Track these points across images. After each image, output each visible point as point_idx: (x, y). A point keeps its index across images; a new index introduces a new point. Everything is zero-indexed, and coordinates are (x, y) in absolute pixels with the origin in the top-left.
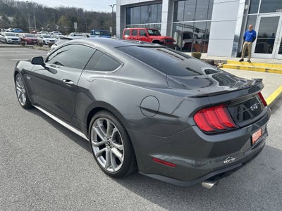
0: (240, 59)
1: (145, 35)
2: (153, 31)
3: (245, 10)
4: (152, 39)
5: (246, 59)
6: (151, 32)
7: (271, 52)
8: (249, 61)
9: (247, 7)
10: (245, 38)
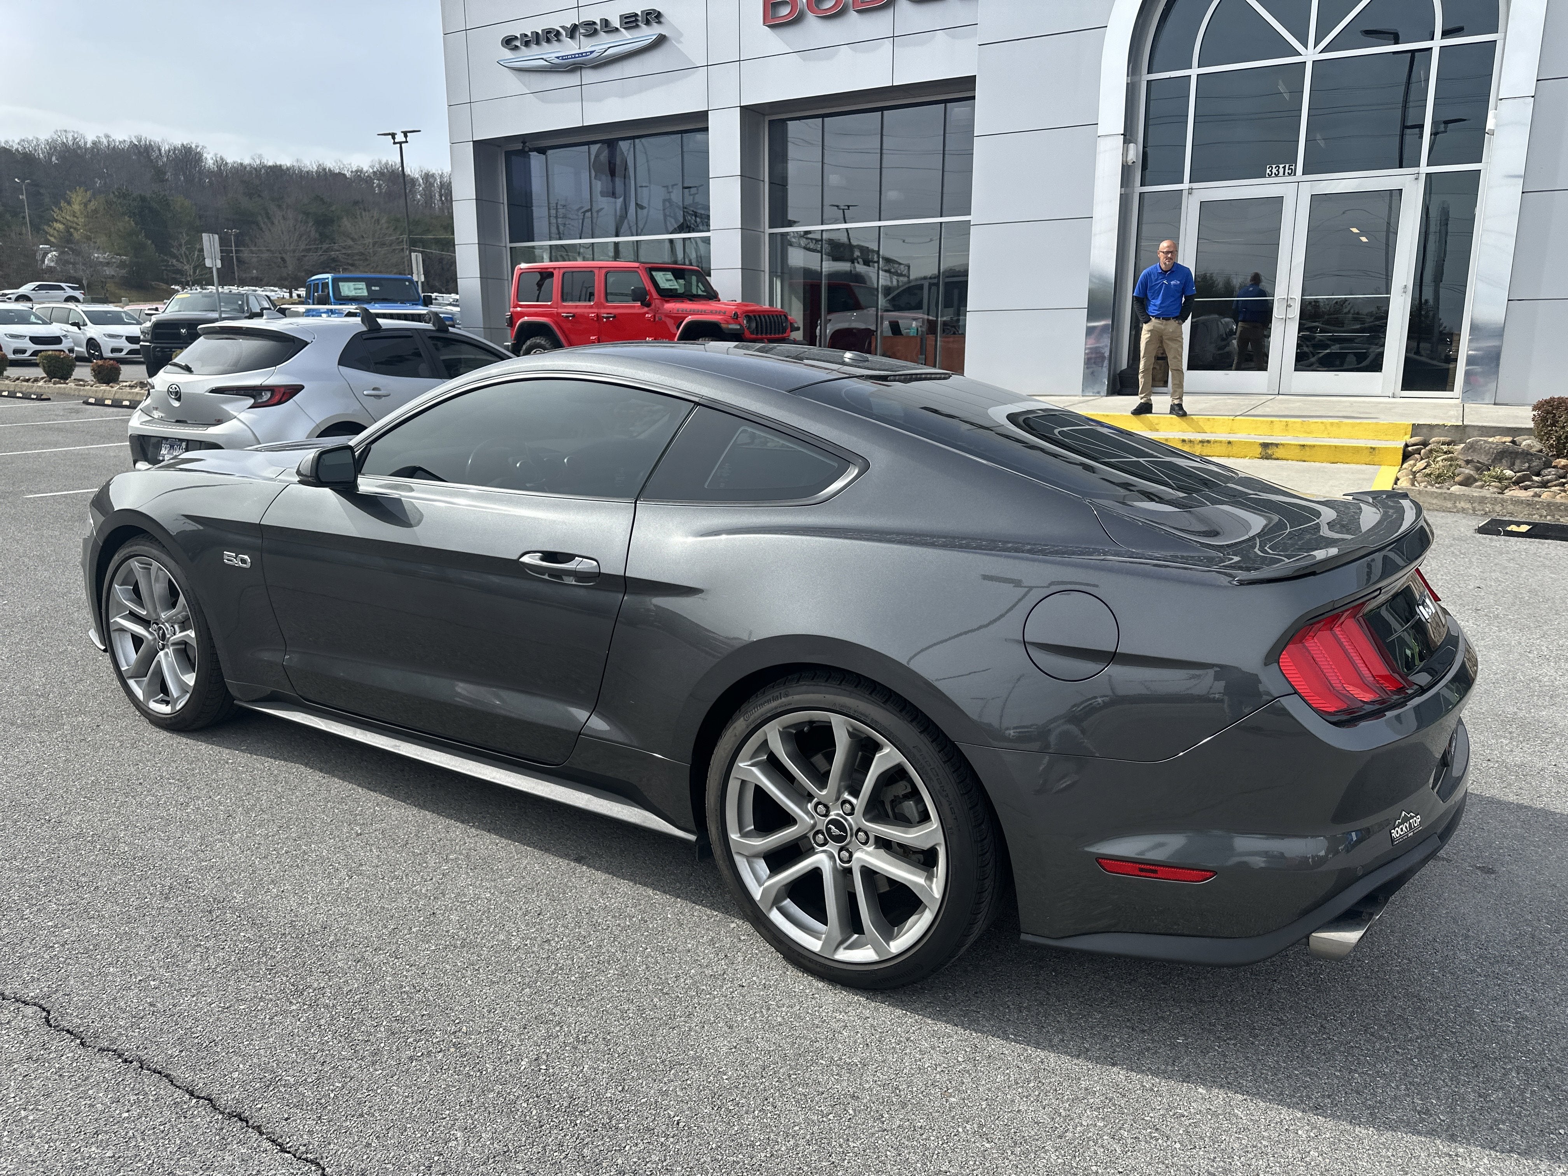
0: (1135, 401)
1: (640, 296)
2: (678, 274)
3: (1126, 170)
4: (678, 320)
5: (1161, 402)
6: (665, 280)
7: (1262, 366)
8: (1178, 410)
9: (1134, 153)
10: (1141, 302)
